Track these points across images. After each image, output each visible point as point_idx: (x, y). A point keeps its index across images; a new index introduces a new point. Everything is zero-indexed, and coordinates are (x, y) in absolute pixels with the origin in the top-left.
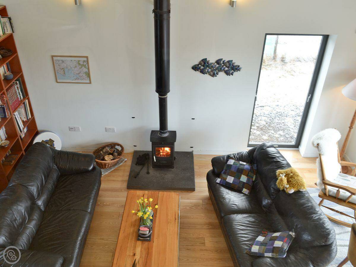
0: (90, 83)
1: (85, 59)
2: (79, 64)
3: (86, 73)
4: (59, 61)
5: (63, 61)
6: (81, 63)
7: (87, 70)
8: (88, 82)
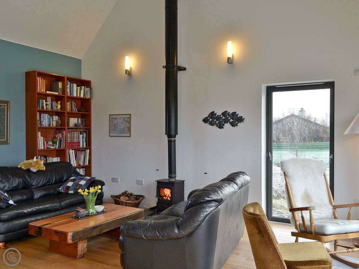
0: (130, 136)
1: (129, 116)
2: (125, 120)
3: (128, 128)
4: (113, 118)
5: (115, 118)
6: (126, 119)
7: (129, 125)
8: (129, 135)
